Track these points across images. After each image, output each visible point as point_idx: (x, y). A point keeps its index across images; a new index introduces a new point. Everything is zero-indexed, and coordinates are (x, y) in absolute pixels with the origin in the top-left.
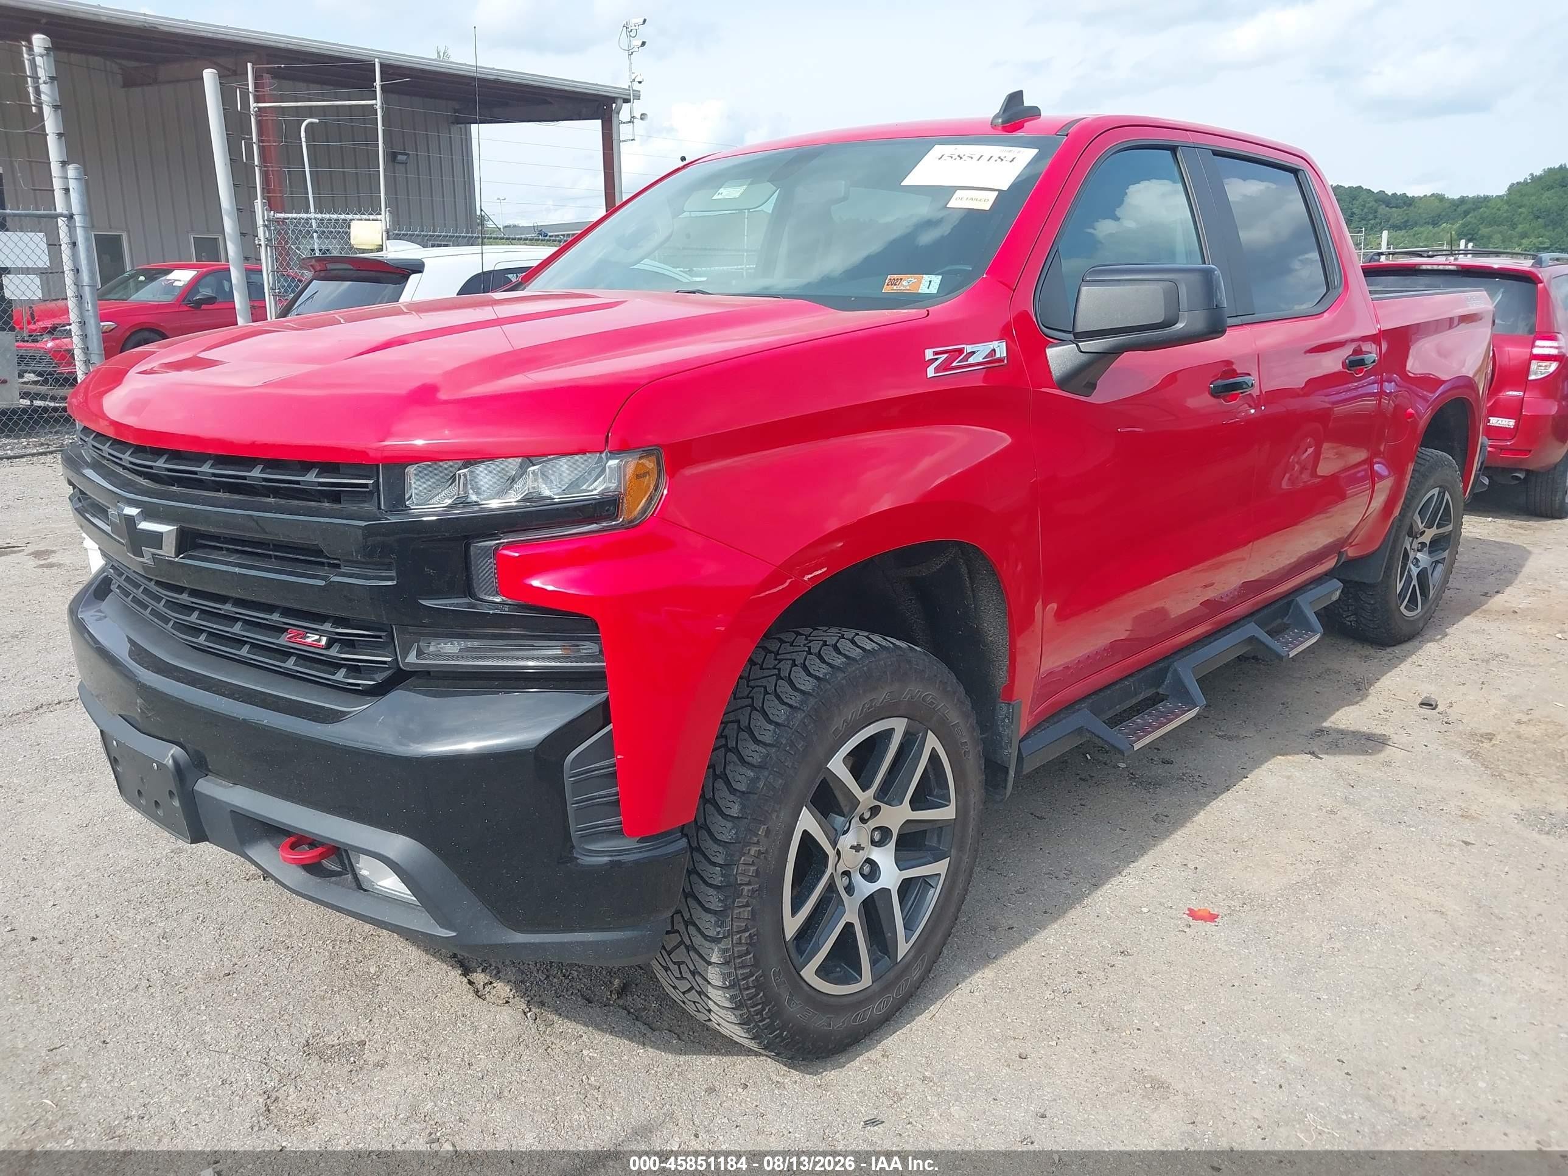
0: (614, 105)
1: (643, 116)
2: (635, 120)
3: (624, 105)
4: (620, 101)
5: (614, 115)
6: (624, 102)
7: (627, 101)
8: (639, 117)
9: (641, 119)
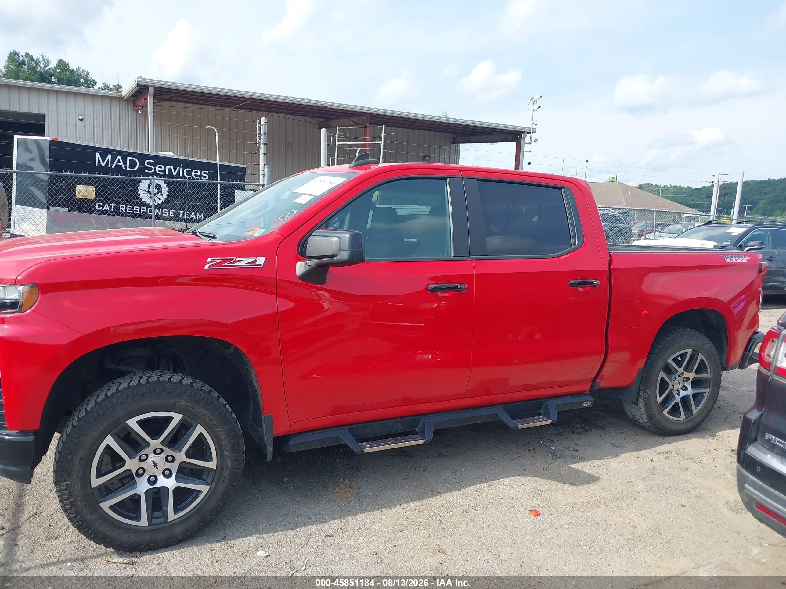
0: (523, 135)
1: (536, 140)
2: (532, 142)
3: (528, 135)
4: (525, 133)
5: (522, 140)
6: (528, 134)
7: (529, 133)
8: (534, 141)
9: (535, 142)
